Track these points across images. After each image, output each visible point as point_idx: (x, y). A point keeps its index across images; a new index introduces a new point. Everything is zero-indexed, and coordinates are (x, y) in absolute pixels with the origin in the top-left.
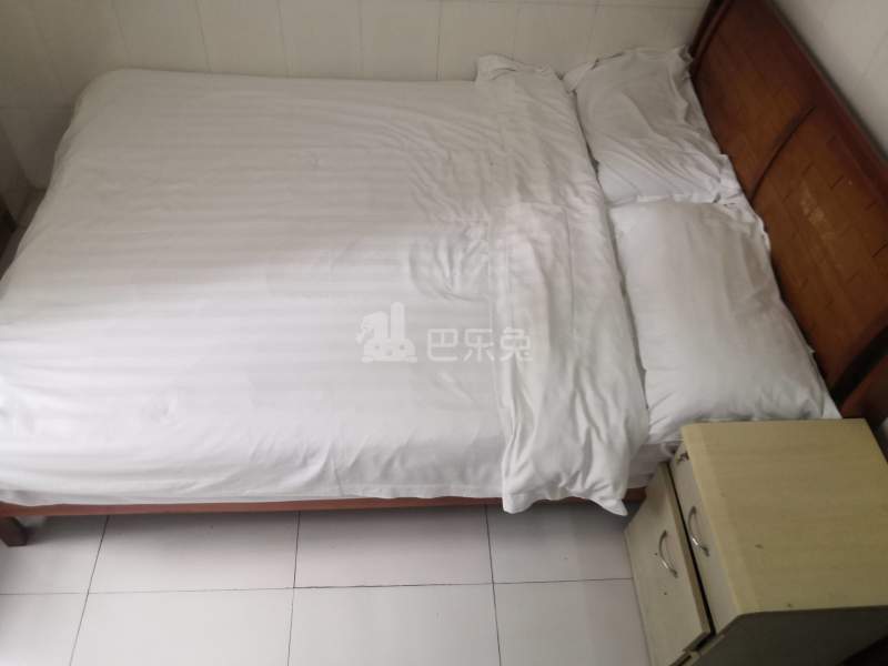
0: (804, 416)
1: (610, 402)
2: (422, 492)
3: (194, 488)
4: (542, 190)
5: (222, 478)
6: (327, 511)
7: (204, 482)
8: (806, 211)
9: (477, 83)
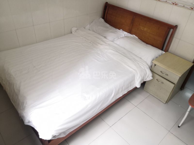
0: (162, 54)
1: (142, 62)
2: (126, 92)
3: (97, 109)
4: (102, 43)
5: (100, 104)
6: (107, 110)
7: (98, 107)
8: (143, 30)
9: (73, 33)
